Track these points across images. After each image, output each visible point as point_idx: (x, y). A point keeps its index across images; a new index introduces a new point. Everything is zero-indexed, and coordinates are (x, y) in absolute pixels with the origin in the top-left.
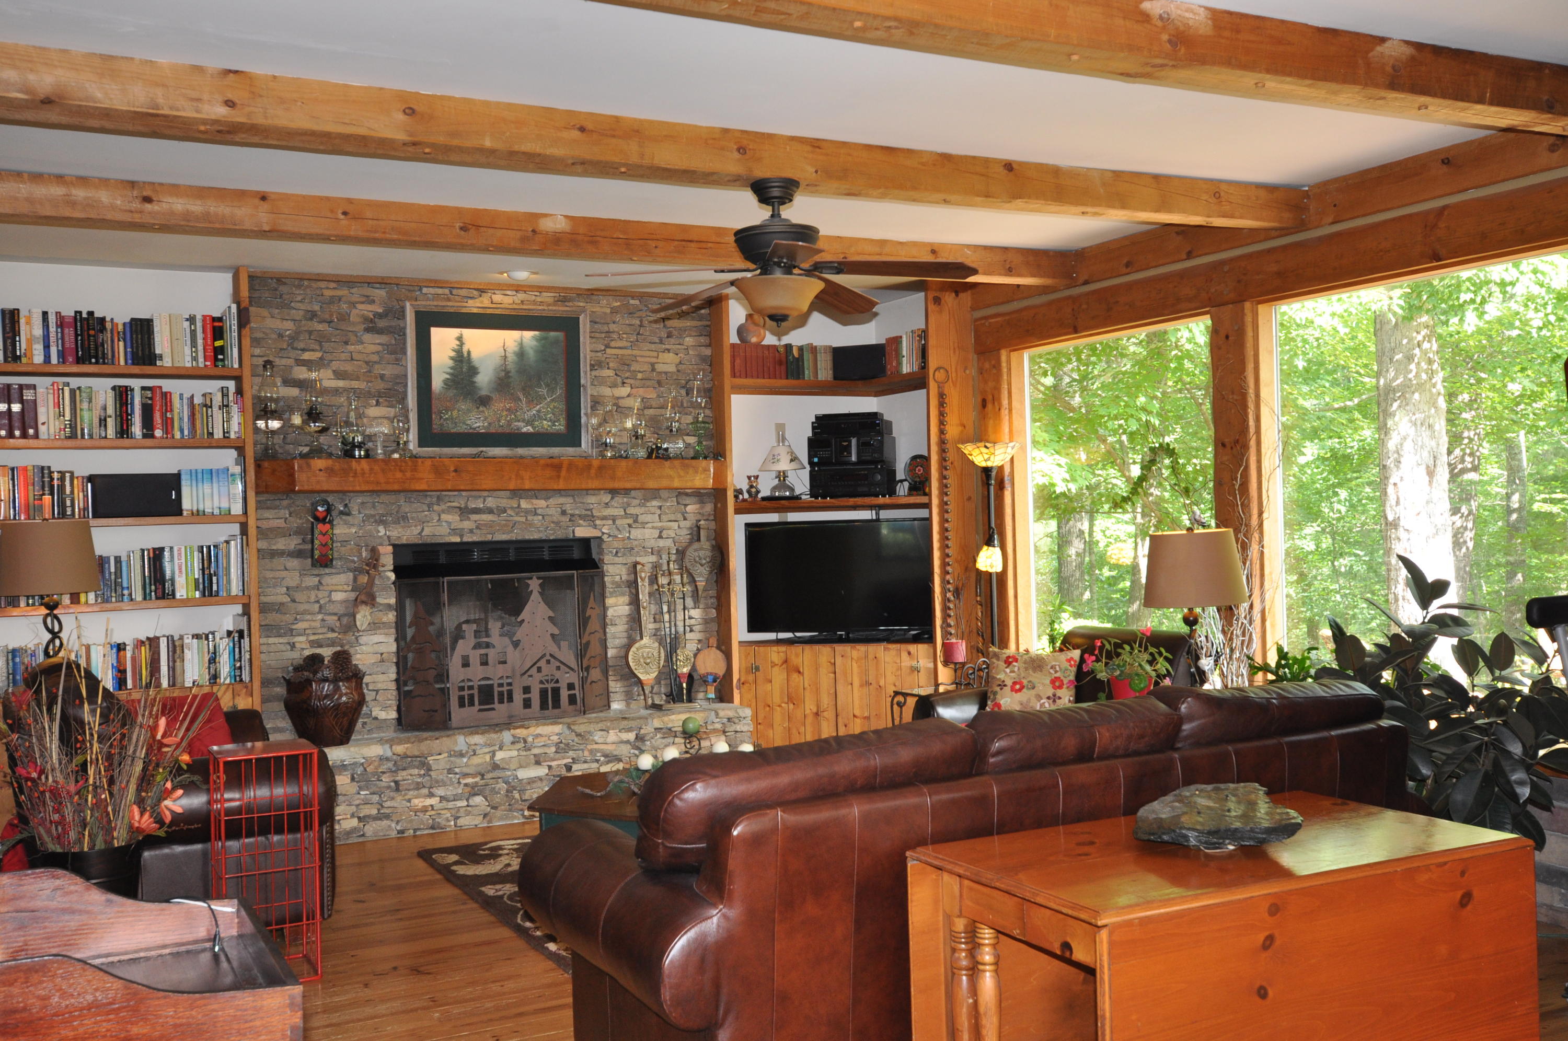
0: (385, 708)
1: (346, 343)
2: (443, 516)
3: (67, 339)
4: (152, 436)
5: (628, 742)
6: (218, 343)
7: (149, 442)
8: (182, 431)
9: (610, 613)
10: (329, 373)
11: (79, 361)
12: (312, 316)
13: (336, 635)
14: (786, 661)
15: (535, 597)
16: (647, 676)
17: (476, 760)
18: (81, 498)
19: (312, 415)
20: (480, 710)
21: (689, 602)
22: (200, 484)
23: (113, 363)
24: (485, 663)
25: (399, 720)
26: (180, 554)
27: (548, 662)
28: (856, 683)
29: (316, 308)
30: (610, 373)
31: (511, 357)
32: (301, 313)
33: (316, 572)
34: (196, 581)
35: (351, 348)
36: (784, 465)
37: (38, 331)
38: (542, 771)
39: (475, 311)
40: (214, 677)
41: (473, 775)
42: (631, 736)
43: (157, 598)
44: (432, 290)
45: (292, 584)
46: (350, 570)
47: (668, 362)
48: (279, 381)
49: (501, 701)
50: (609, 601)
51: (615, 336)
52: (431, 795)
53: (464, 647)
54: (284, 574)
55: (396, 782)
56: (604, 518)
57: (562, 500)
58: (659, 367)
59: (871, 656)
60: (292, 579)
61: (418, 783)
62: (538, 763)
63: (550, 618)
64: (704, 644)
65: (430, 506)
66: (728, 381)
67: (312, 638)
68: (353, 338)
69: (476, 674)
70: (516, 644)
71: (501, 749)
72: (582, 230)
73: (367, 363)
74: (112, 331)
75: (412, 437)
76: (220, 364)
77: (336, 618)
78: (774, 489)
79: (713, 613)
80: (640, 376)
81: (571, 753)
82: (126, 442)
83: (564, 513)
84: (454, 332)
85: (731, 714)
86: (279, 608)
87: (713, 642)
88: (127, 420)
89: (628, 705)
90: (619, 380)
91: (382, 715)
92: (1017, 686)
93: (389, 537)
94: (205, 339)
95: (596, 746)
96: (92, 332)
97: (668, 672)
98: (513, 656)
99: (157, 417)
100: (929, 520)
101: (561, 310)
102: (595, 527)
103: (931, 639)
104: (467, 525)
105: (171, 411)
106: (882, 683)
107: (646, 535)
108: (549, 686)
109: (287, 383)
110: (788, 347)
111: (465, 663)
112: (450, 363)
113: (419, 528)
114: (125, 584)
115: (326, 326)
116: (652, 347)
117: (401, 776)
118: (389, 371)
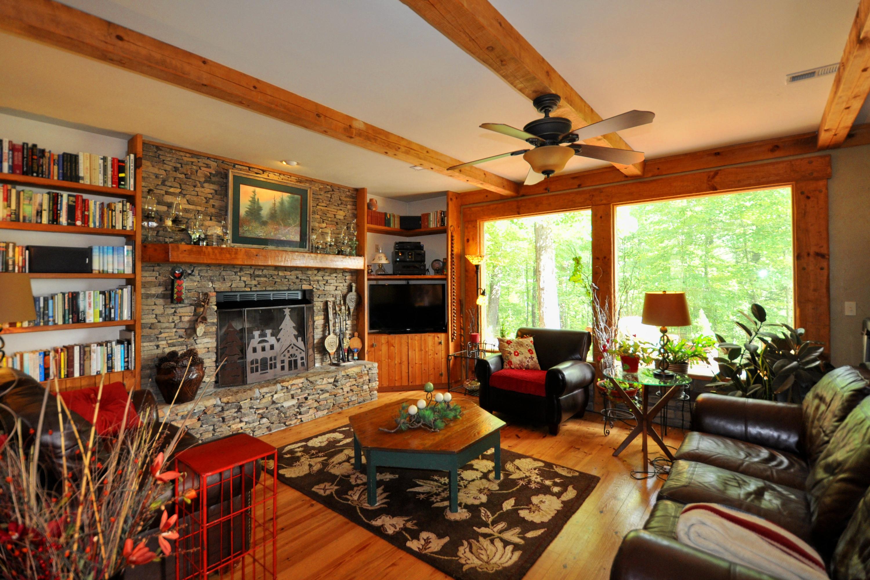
0: (211, 376)
1: (195, 186)
2: (243, 278)
3: (16, 158)
4: (75, 225)
5: (331, 383)
6: (122, 175)
7: (71, 228)
8: (95, 223)
9: (315, 323)
10: (185, 201)
11: (24, 173)
12: (176, 169)
13: (183, 339)
14: (388, 342)
15: (288, 318)
16: (332, 350)
17: (264, 401)
18: (19, 257)
19: (176, 221)
20: (261, 374)
21: (347, 318)
22: (105, 256)
23: (48, 178)
24: (263, 349)
25: (216, 382)
26: (90, 296)
27: (292, 348)
28: (417, 350)
29: (179, 165)
30: (319, 217)
31: (278, 204)
32: (170, 167)
33: (173, 306)
34: (101, 312)
35: (197, 189)
36: (384, 261)
38: (294, 402)
39: (262, 179)
40: (110, 368)
41: (263, 409)
42: (332, 380)
43: (73, 322)
44: (240, 167)
45: (160, 312)
46: (191, 305)
47: (341, 215)
48: (156, 202)
49: (271, 368)
50: (316, 318)
51: (321, 201)
52: (241, 421)
53: (254, 343)
54: (154, 307)
55: (223, 419)
56: (314, 281)
57: (297, 272)
58: (338, 217)
59: (423, 339)
60: (159, 310)
61: (234, 417)
62: (293, 398)
64: (352, 336)
65: (236, 273)
66: (367, 226)
67: (169, 342)
68: (198, 184)
69: (260, 355)
70: (278, 340)
71: (276, 393)
73: (206, 198)
74: (49, 158)
75: (229, 237)
76: (122, 187)
77: (184, 330)
78: (379, 270)
79: (355, 322)
80: (330, 219)
81: (307, 392)
82: (55, 227)
83: (297, 278)
84: (250, 189)
85: (370, 366)
86: (151, 326)
87: (356, 334)
88: (57, 214)
89: (322, 364)
90: (322, 220)
91: (210, 380)
92: (516, 354)
93: (214, 288)
94: (113, 171)
95: (318, 387)
96: (35, 157)
97: (340, 348)
98: (277, 346)
99: (79, 213)
100: (446, 285)
101: (300, 185)
102: (310, 285)
103: (445, 331)
104: (254, 282)
105: (88, 211)
106: (427, 350)
107: (330, 288)
108: (293, 359)
109: (159, 203)
110: (385, 214)
111: (255, 350)
112: (249, 203)
113: (230, 284)
114: (51, 314)
115: (183, 176)
116: (335, 207)
117: (226, 414)
118: (217, 203)
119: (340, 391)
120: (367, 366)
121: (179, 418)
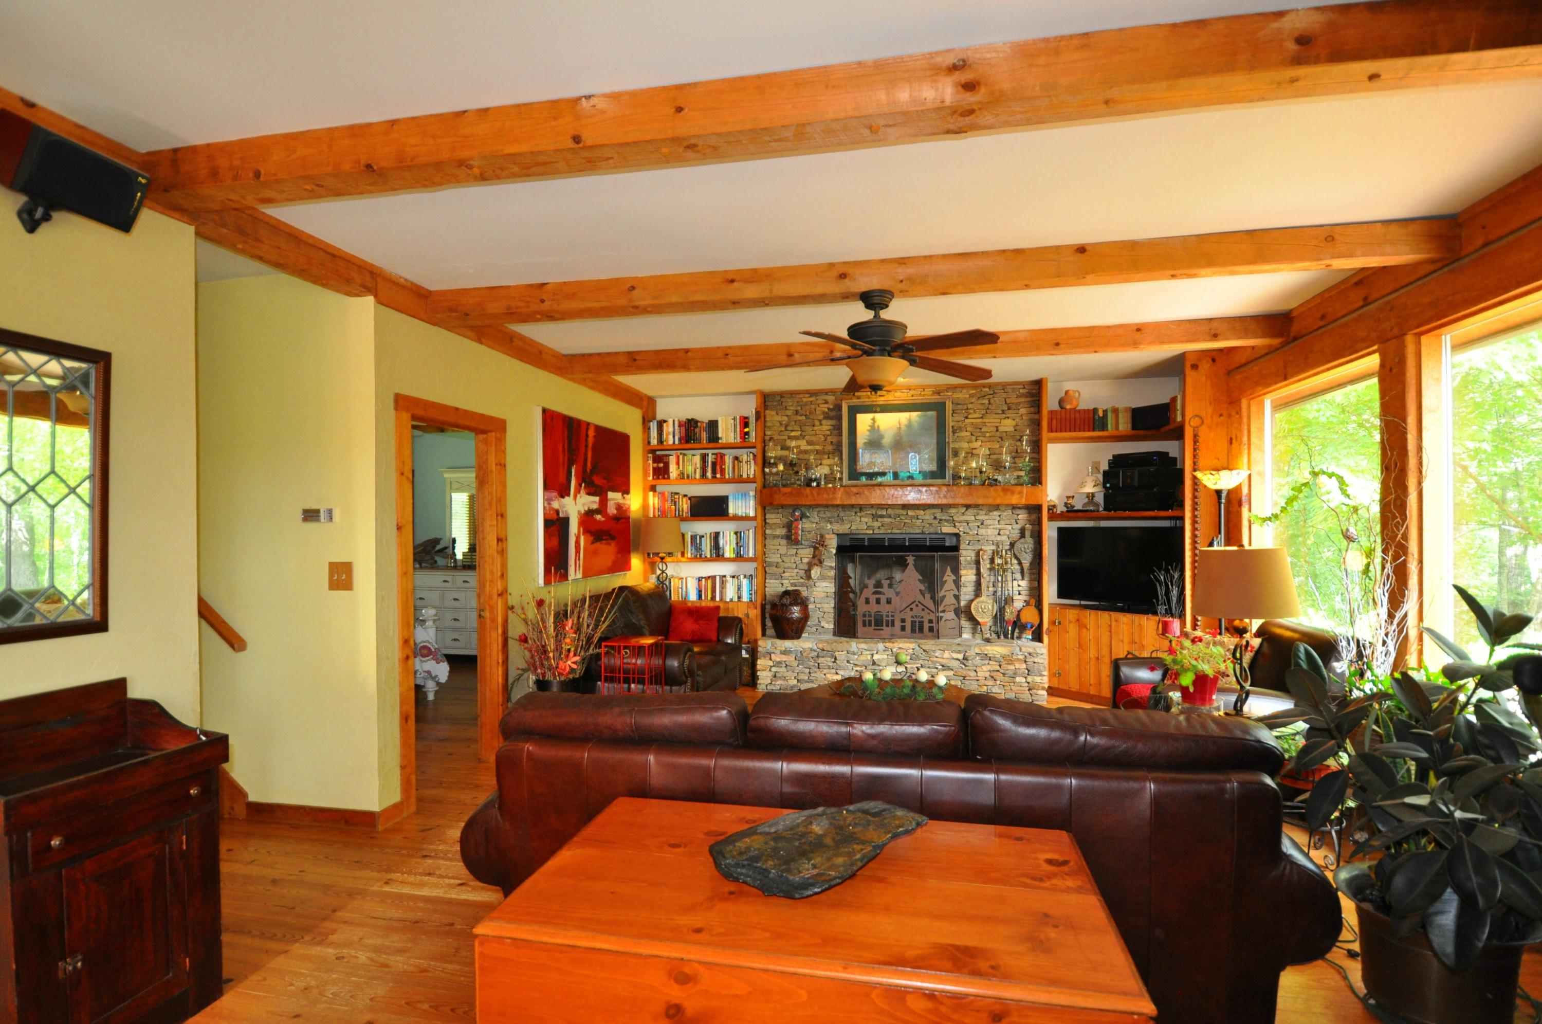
0: (828, 622)
1: (814, 426)
2: (863, 519)
3: (682, 432)
4: (716, 477)
5: (958, 659)
6: (746, 430)
7: (715, 480)
8: (729, 474)
9: (963, 579)
10: (804, 442)
11: (687, 442)
12: (797, 412)
13: (803, 581)
14: (1078, 620)
15: (911, 567)
16: (984, 619)
17: (862, 658)
18: (685, 505)
19: (790, 464)
20: (874, 629)
21: (1018, 576)
22: (736, 501)
23: (700, 443)
24: (878, 601)
25: (833, 630)
26: (726, 536)
27: (917, 606)
29: (799, 408)
30: (968, 434)
31: (903, 427)
32: (792, 412)
33: (795, 547)
34: (734, 549)
35: (815, 428)
36: (1090, 488)
37: (671, 429)
39: (882, 403)
40: (739, 598)
41: (861, 666)
42: (960, 656)
43: (717, 557)
44: (861, 394)
45: (782, 552)
46: (811, 547)
47: (1008, 425)
48: (779, 448)
49: (887, 626)
50: (963, 572)
51: (971, 411)
52: (837, 673)
53: (867, 593)
54: (779, 547)
56: (960, 522)
57: (933, 510)
59: (1137, 623)
60: (783, 550)
61: (829, 667)
63: (919, 580)
64: (1027, 603)
66: (1045, 434)
67: (792, 581)
68: (817, 423)
69: (873, 608)
70: (897, 594)
71: (877, 653)
73: (824, 436)
74: (701, 427)
75: (844, 475)
76: (746, 440)
77: (804, 572)
78: (1084, 505)
79: (1033, 584)
80: (988, 435)
81: (921, 662)
82: (704, 480)
83: (935, 518)
84: (870, 416)
85: (1031, 650)
86: (777, 565)
87: (1033, 601)
88: (706, 470)
89: (973, 636)
90: (974, 438)
91: (826, 626)
93: (833, 530)
94: (740, 428)
95: (935, 659)
96: (693, 428)
97: (999, 617)
98: (895, 600)
99: (718, 468)
100: (1182, 529)
101: (936, 398)
102: (955, 526)
104: (877, 524)
105: (725, 464)
106: (1145, 643)
107: (990, 532)
108: (917, 620)
109: (782, 449)
110: (1095, 410)
111: (867, 601)
112: (868, 433)
113: (849, 526)
114: (703, 550)
115: (804, 418)
116: (997, 416)
117: (820, 660)
118: (835, 440)
119: (973, 674)
120: (1024, 649)
121: (777, 652)
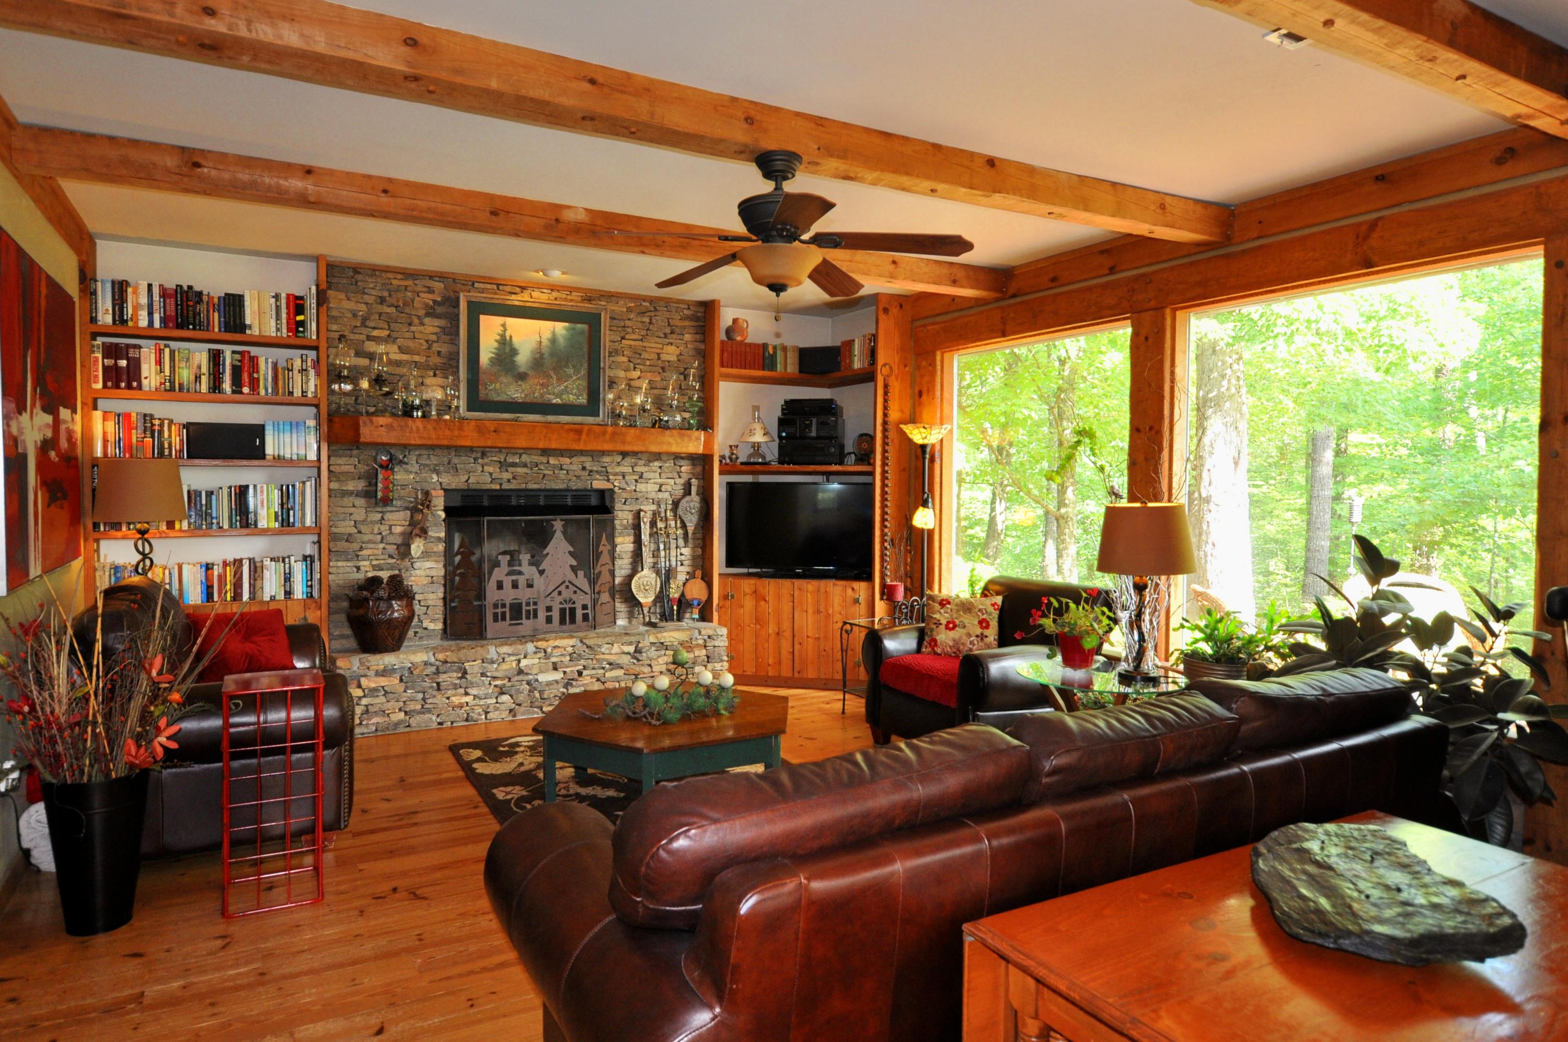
0: (433, 621)
1: (410, 324)
2: (486, 468)
3: (168, 308)
4: (241, 393)
5: (629, 653)
6: (300, 318)
7: (237, 397)
8: (266, 390)
9: (618, 549)
10: (395, 348)
11: (179, 326)
12: (382, 300)
13: (393, 561)
14: (755, 592)
15: (558, 537)
16: (646, 598)
17: (504, 667)
18: (175, 439)
19: (378, 381)
20: (510, 625)
21: (681, 542)
22: (281, 434)
23: (208, 330)
24: (515, 585)
25: (445, 630)
26: (262, 491)
27: (567, 587)
28: (810, 611)
29: (386, 294)
30: (625, 359)
31: (545, 342)
32: (373, 298)
33: (380, 509)
34: (276, 513)
35: (413, 328)
36: (759, 437)
37: (144, 300)
38: (558, 676)
39: (517, 303)
40: (288, 593)
41: (502, 679)
42: (631, 649)
43: (241, 527)
44: (482, 285)
45: (358, 518)
46: (407, 508)
47: (671, 353)
48: (352, 353)
49: (528, 618)
50: (618, 540)
51: (629, 330)
52: (467, 694)
53: (499, 574)
54: (352, 510)
55: (438, 684)
56: (616, 474)
57: (583, 459)
58: (664, 357)
59: (822, 590)
60: (359, 515)
61: (456, 684)
62: (555, 668)
63: (570, 552)
64: (692, 575)
65: (475, 459)
66: (718, 370)
67: (374, 563)
68: (416, 321)
69: (509, 596)
70: (541, 572)
71: (525, 657)
72: (599, 222)
73: (427, 341)
74: (208, 303)
75: (462, 403)
76: (301, 335)
77: (395, 547)
78: (750, 456)
79: (699, 551)
80: (648, 363)
81: (582, 662)
82: (218, 396)
83: (584, 468)
84: (498, 320)
85: (711, 632)
86: (349, 538)
87: (699, 573)
88: (219, 378)
89: (630, 622)
90: (632, 365)
91: (431, 626)
92: (951, 626)
93: (441, 484)
94: (288, 314)
95: (602, 656)
96: (191, 303)
97: (661, 597)
98: (539, 581)
99: (245, 376)
100: (873, 485)
101: (587, 307)
102: (608, 480)
103: (869, 578)
104: (506, 476)
105: (258, 372)
106: (830, 612)
107: (649, 488)
108: (567, 606)
109: (358, 354)
110: (765, 346)
111: (500, 586)
112: (496, 345)
113: (466, 477)
114: (214, 515)
115: (393, 310)
116: (659, 340)
117: (442, 678)
118: (444, 348)
119: (646, 670)
120: (703, 632)
121: (372, 673)
